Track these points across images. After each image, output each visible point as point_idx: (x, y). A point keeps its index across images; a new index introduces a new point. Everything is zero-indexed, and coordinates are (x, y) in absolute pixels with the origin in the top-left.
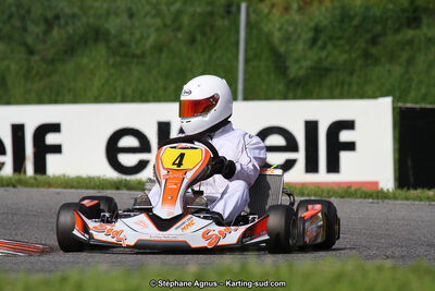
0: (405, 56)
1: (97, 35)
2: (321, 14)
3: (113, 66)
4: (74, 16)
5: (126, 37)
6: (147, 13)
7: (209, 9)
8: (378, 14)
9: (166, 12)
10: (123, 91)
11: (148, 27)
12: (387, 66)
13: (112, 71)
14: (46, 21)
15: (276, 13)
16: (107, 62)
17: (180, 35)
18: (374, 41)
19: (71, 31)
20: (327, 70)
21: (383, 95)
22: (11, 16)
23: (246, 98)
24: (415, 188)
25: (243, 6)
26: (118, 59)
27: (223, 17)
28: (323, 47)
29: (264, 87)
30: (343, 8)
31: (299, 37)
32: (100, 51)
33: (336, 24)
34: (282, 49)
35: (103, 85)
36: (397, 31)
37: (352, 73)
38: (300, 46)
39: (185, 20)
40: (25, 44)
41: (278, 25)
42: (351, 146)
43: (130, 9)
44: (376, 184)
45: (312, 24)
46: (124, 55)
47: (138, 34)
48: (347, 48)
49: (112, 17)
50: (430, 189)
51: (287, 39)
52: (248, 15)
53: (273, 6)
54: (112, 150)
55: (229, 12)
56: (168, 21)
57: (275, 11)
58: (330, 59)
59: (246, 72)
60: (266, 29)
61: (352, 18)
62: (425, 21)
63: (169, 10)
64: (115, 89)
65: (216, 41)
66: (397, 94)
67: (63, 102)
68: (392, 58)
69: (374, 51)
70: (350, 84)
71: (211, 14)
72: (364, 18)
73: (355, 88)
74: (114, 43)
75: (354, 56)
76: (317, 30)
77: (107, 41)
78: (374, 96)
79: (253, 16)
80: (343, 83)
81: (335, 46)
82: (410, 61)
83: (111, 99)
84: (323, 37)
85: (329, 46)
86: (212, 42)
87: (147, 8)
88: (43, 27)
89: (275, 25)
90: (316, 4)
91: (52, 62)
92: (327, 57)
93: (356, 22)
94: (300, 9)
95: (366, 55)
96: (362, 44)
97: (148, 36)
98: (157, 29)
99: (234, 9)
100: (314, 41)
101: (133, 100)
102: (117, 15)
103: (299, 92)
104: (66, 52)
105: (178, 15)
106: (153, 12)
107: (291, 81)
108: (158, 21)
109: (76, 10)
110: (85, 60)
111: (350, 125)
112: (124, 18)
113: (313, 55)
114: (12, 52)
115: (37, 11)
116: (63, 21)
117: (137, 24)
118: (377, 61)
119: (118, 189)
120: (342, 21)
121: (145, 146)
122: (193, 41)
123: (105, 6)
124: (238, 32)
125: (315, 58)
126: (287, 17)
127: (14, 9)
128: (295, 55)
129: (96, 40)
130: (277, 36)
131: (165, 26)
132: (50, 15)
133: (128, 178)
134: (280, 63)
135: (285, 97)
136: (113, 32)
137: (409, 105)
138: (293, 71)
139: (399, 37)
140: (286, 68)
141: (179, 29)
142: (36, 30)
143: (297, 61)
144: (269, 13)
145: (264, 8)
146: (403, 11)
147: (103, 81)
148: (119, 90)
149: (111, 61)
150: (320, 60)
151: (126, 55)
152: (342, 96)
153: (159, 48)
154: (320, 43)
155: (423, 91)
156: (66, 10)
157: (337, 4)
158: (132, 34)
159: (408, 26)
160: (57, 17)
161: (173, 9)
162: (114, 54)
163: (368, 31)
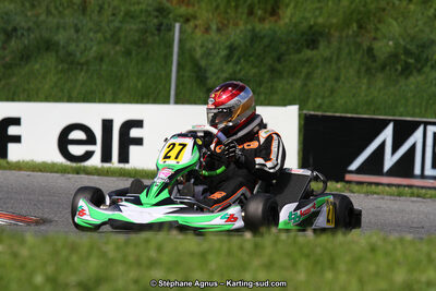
0: (305, 71)
1: (48, 46)
2: (237, 33)
3: (61, 72)
4: (29, 29)
5: (72, 48)
6: (90, 30)
9: (107, 29)
10: (69, 92)
11: (92, 40)
12: (290, 80)
13: (61, 75)
14: (6, 32)
15: (198, 33)
16: (56, 67)
17: (118, 48)
18: (279, 59)
19: (26, 42)
21: (291, 103)
26: (66, 66)
27: (153, 35)
28: (237, 63)
30: (253, 30)
31: (218, 52)
32: (50, 60)
33: (248, 43)
34: (203, 63)
35: (52, 88)
36: (299, 51)
38: (218, 60)
39: (122, 34)
41: (199, 42)
43: (76, 25)
45: (228, 43)
46: (71, 62)
47: (82, 45)
48: (257, 64)
49: (61, 30)
51: (207, 54)
53: (196, 27)
54: (64, 142)
55: (159, 30)
56: (108, 36)
57: (197, 30)
58: (243, 73)
61: (262, 38)
62: (322, 43)
63: (109, 27)
65: (148, 54)
67: (19, 100)
68: (294, 73)
69: (279, 66)
72: (272, 41)
74: (62, 53)
75: (263, 70)
76: (232, 48)
77: (57, 52)
81: (247, 61)
82: (309, 76)
84: (237, 54)
85: (243, 62)
86: (144, 54)
87: (91, 25)
88: (3, 36)
89: (197, 43)
90: (231, 27)
91: (10, 66)
92: (240, 70)
93: (266, 41)
94: (219, 30)
95: (273, 70)
96: (269, 61)
97: (91, 47)
98: (99, 43)
100: (228, 58)
101: (77, 101)
102: (65, 29)
104: (21, 59)
105: (116, 31)
106: (96, 28)
108: (100, 36)
109: (31, 24)
110: (37, 66)
112: (72, 31)
113: (229, 69)
116: (19, 33)
117: (82, 38)
118: (281, 75)
120: (252, 41)
122: (128, 53)
123: (55, 21)
125: (231, 70)
126: (207, 36)
128: (214, 69)
129: (48, 49)
130: (198, 53)
131: (105, 39)
132: (9, 28)
136: (62, 43)
138: (212, 82)
139: (300, 56)
140: (206, 78)
141: (117, 42)
143: (215, 73)
144: (193, 32)
145: (189, 27)
146: (303, 34)
147: (52, 84)
148: (66, 91)
149: (60, 67)
150: (234, 72)
153: (101, 59)
154: (235, 58)
155: (319, 101)
156: (23, 24)
157: (249, 27)
158: (77, 46)
159: (308, 47)
160: (15, 29)
161: (112, 26)
162: (62, 61)
163: (275, 50)
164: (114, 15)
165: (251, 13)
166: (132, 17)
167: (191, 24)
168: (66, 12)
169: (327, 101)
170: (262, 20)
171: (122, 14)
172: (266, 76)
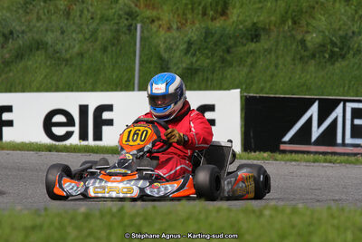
0: (249, 61)
1: (39, 45)
2: (193, 32)
3: (50, 66)
4: (23, 32)
5: (59, 47)
6: (74, 31)
7: (116, 27)
9: (87, 30)
10: (56, 83)
11: (74, 40)
12: (238, 68)
13: (48, 70)
14: (4, 35)
15: (162, 32)
16: (45, 64)
18: (228, 51)
19: (21, 42)
20: (197, 70)
23: (139, 90)
24: (255, 152)
25: (139, 26)
26: (53, 62)
27: (125, 34)
28: (194, 55)
30: (207, 28)
31: (177, 48)
32: (40, 57)
33: (202, 38)
34: (166, 56)
35: (43, 80)
37: (213, 73)
38: (178, 53)
41: (163, 39)
43: (62, 28)
45: (186, 39)
46: (58, 60)
47: (67, 45)
48: (210, 55)
49: (49, 33)
50: (265, 151)
51: (169, 49)
52: (142, 32)
53: (160, 26)
54: (48, 124)
55: (130, 30)
56: (87, 36)
57: (161, 29)
58: (198, 63)
59: (140, 70)
60: (154, 42)
61: (213, 34)
62: (262, 37)
63: (88, 28)
64: (51, 82)
65: (120, 50)
66: (244, 87)
67: (16, 91)
68: (241, 61)
69: (228, 57)
70: (212, 80)
71: (118, 31)
72: (222, 36)
73: (215, 83)
74: (51, 50)
75: (214, 61)
76: (190, 43)
77: (46, 50)
78: (228, 89)
79: (146, 34)
80: (207, 79)
81: (202, 54)
82: (252, 65)
84: (193, 47)
85: (198, 54)
86: (118, 50)
87: (74, 27)
89: (161, 39)
90: (189, 25)
91: (8, 64)
92: (196, 61)
93: (216, 36)
94: (178, 28)
95: (223, 60)
96: (220, 52)
97: (74, 46)
99: (132, 28)
100: (187, 51)
101: (63, 90)
102: (53, 32)
104: (17, 57)
105: (95, 32)
106: (78, 30)
108: (81, 36)
109: (24, 28)
110: (30, 63)
111: (211, 108)
112: (58, 33)
113: (187, 60)
116: (15, 36)
117: (66, 38)
118: (231, 65)
119: (50, 151)
120: (206, 38)
121: (70, 122)
122: (105, 49)
123: (45, 25)
124: (135, 44)
125: (188, 62)
126: (169, 34)
128: (175, 60)
129: (38, 49)
130: (162, 46)
131: (85, 39)
132: (6, 31)
133: (57, 143)
134: (164, 65)
136: (50, 43)
137: (251, 95)
139: (246, 48)
141: (96, 40)
143: (176, 64)
144: (157, 31)
145: (154, 27)
146: (247, 29)
147: (43, 76)
148: (54, 83)
149: (48, 63)
150: (192, 63)
152: (206, 88)
153: (81, 55)
154: (192, 51)
155: (262, 84)
156: (18, 28)
157: (203, 25)
158: (63, 45)
159: (252, 41)
160: (11, 33)
161: (91, 27)
162: (50, 58)
163: (224, 44)
164: (92, 18)
165: (204, 14)
166: (107, 20)
167: (156, 23)
168: (53, 17)
169: (268, 85)
170: (213, 19)
171: (99, 17)
172: (218, 65)
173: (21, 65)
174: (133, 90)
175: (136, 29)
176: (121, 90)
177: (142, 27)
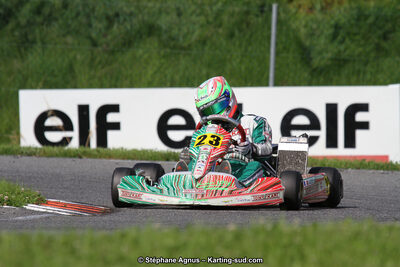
1: (151, 30)
2: (341, 13)
3: (164, 57)
4: (131, 14)
5: (175, 32)
6: (194, 12)
7: (245, 8)
8: (389, 14)
9: (209, 12)
10: (172, 78)
11: (194, 24)
12: (397, 58)
13: (163, 61)
14: (108, 18)
15: (302, 13)
16: (159, 53)
17: (221, 31)
18: (385, 37)
19: (129, 27)
20: (346, 61)
22: (78, 14)
23: (277, 84)
25: (274, 7)
26: (168, 50)
27: (257, 16)
28: (342, 42)
29: (292, 75)
30: (359, 8)
31: (322, 32)
32: (152, 44)
33: (353, 22)
34: (307, 43)
35: (155, 73)
37: (366, 64)
38: (322, 41)
39: (225, 18)
40: (90, 38)
41: (303, 23)
42: (365, 126)
43: (178, 9)
44: (387, 157)
45: (333, 22)
46: (173, 47)
47: (185, 30)
48: (362, 42)
49: (164, 15)
51: (311, 35)
52: (278, 14)
53: (300, 6)
54: (163, 127)
55: (262, 11)
56: (211, 19)
57: (301, 10)
58: (348, 52)
59: (276, 62)
60: (294, 26)
61: (367, 17)
63: (211, 9)
64: (166, 76)
65: (251, 36)
67: (121, 87)
69: (385, 45)
70: (365, 73)
71: (247, 13)
72: (377, 18)
73: (368, 76)
74: (165, 37)
75: (368, 49)
76: (337, 27)
78: (385, 83)
79: (282, 15)
80: (359, 72)
81: (353, 41)
83: (162, 84)
84: (342, 33)
85: (347, 41)
86: (247, 37)
87: (193, 8)
88: (105, 23)
89: (301, 22)
90: (336, 5)
91: (112, 52)
92: (345, 50)
93: (371, 20)
94: (323, 9)
95: (378, 48)
96: (375, 39)
97: (193, 32)
98: (202, 26)
99: (266, 9)
100: (334, 36)
101: (180, 85)
102: (168, 13)
103: (322, 79)
104: (124, 44)
105: (218, 14)
106: (198, 11)
107: (315, 70)
108: (202, 19)
109: (132, 9)
110: (141, 52)
111: (364, 107)
112: (175, 16)
113: (333, 49)
114: (79, 44)
115: (100, 10)
116: (121, 18)
117: (184, 21)
118: (387, 54)
119: (168, 160)
120: (358, 19)
121: (190, 124)
122: (231, 35)
123: (158, 5)
124: (270, 28)
125: (336, 51)
126: (312, 16)
127: (80, 8)
128: (318, 48)
129: (150, 34)
130: (303, 31)
131: (208, 22)
132: (111, 13)
133: (173, 150)
134: (305, 55)
135: (310, 84)
136: (164, 27)
138: (316, 62)
140: (311, 59)
141: (220, 26)
142: (99, 26)
143: (320, 53)
144: (296, 12)
145: (292, 8)
147: (155, 69)
148: (169, 77)
149: (162, 52)
150: (339, 52)
151: (174, 47)
152: (358, 83)
153: (203, 42)
154: (339, 38)
156: (125, 9)
157: (354, 5)
158: (180, 30)
160: (117, 15)
161: (215, 8)
162: (165, 46)
163: (380, 28)
167: (295, 4)
172: (373, 55)
173: (128, 55)
174: (267, 85)
175: (271, 10)
176: (252, 85)
177: (278, 8)
